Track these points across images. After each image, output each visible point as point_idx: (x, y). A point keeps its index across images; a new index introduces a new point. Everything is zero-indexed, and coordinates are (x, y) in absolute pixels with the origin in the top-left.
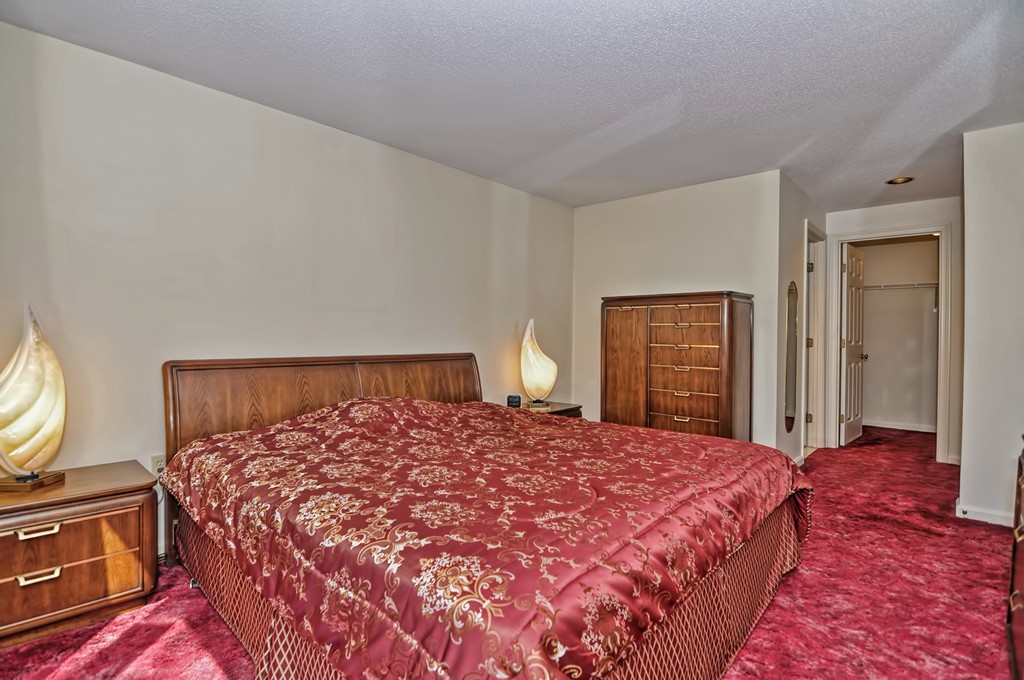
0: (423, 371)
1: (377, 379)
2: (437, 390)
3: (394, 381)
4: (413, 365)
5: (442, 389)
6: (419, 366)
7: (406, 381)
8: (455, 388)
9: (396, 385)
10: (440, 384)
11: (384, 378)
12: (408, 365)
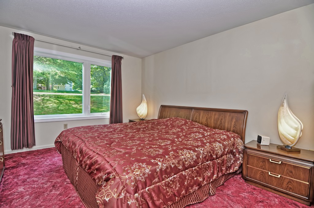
0: (215, 115)
1: (197, 115)
2: (219, 123)
3: (203, 116)
4: (212, 112)
5: (221, 123)
6: (214, 113)
7: (207, 117)
8: (228, 124)
9: (202, 118)
10: (221, 121)
11: (199, 115)
12: (210, 112)
